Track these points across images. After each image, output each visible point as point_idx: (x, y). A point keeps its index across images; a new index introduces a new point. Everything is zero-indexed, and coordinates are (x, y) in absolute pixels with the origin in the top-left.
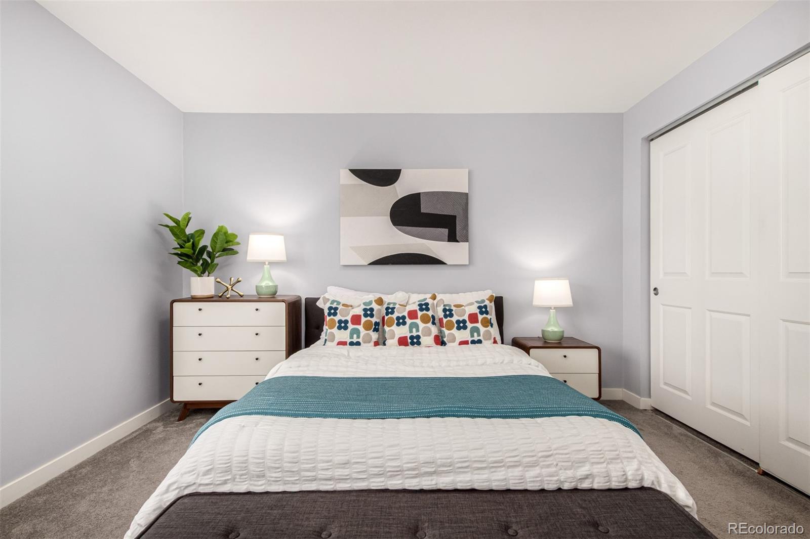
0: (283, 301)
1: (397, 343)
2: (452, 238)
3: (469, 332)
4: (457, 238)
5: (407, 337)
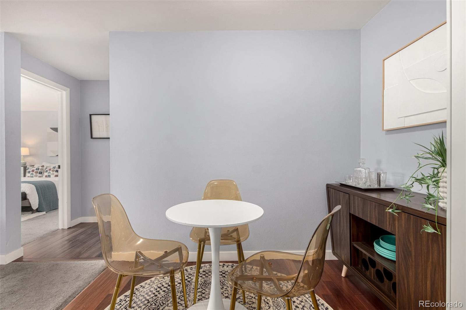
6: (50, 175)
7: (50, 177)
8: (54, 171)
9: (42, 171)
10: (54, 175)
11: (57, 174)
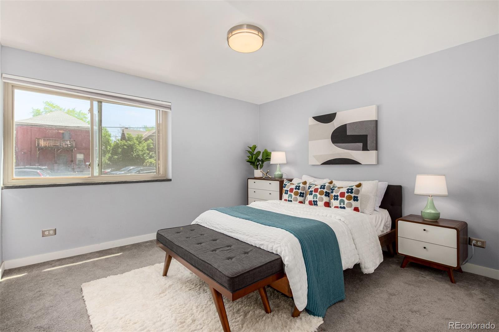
0: (278, 181)
1: (308, 203)
2: (365, 148)
3: (339, 202)
4: (368, 148)
5: (312, 201)
6: (316, 201)
7: (317, 205)
8: (323, 195)
9: (304, 192)
10: (324, 202)
11: (328, 201)
